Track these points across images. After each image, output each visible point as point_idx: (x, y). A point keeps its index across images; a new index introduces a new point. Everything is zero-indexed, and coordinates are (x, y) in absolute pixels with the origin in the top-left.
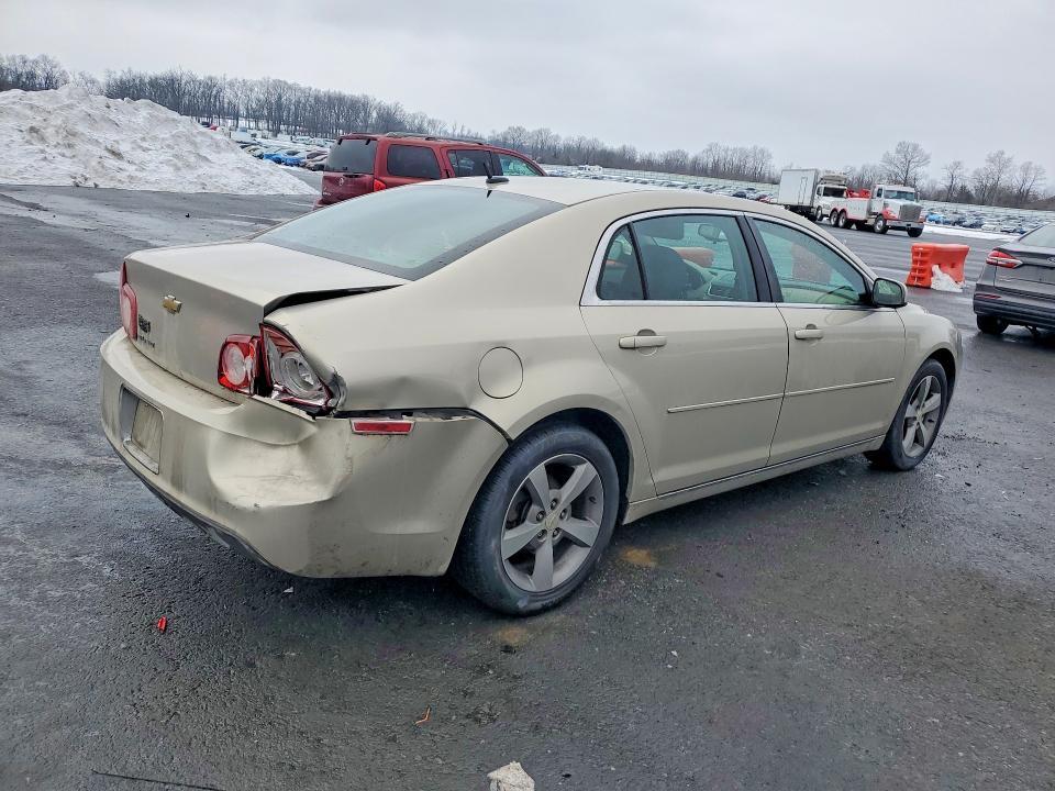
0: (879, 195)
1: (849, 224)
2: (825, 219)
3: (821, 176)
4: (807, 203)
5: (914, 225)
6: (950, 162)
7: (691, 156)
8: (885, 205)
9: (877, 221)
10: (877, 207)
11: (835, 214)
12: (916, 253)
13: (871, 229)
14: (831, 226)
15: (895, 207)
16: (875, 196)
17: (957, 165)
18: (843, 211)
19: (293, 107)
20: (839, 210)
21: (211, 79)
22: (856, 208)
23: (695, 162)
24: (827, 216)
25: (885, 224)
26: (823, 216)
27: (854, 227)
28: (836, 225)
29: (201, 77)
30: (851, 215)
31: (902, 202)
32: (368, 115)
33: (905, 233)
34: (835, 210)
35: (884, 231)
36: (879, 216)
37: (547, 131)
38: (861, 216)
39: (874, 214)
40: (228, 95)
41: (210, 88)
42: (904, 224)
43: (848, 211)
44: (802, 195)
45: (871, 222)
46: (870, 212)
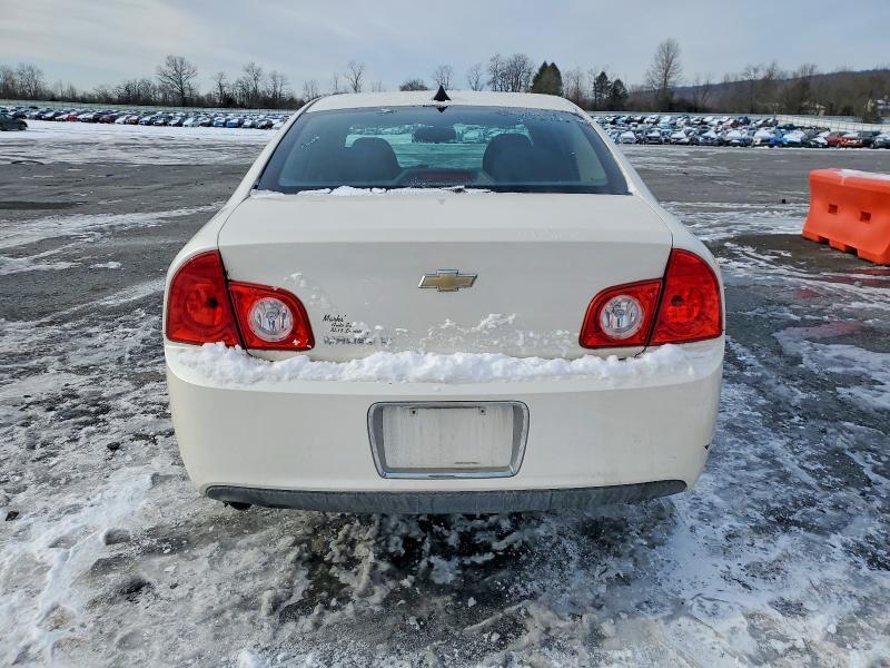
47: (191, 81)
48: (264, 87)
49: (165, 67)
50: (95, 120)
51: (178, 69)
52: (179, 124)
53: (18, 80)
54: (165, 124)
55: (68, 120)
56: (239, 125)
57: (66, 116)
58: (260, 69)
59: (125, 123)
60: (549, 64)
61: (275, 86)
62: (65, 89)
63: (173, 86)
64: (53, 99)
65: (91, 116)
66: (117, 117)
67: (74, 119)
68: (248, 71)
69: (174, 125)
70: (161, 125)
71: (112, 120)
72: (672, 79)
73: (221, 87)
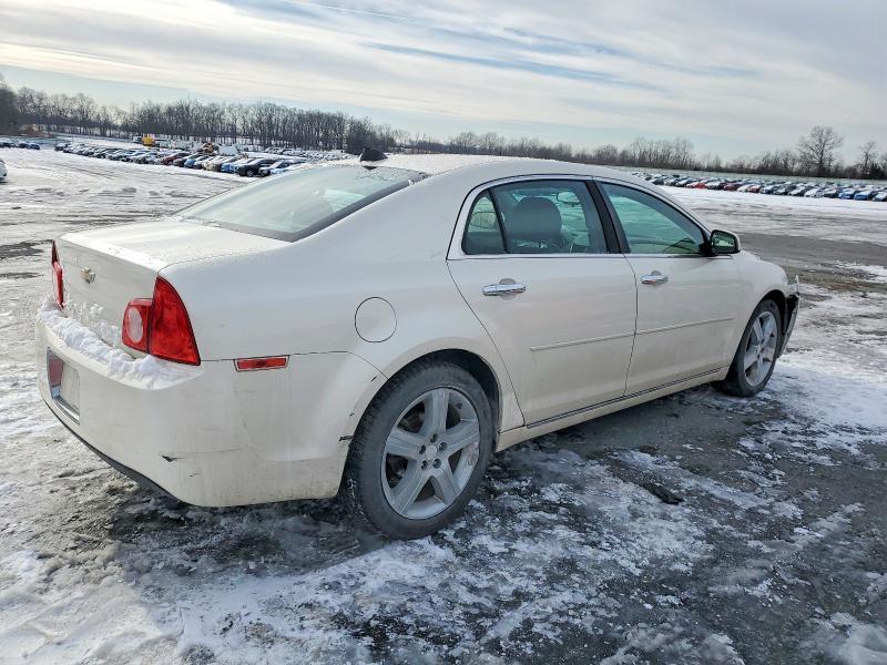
6: (864, 143)
7: (620, 151)
17: (871, 145)
19: (280, 124)
21: (213, 105)
23: (624, 153)
29: (205, 104)
32: (342, 129)
37: (495, 135)
40: (228, 118)
41: (212, 112)
47: (833, 151)
49: (808, 138)
50: (720, 188)
51: (823, 138)
52: (801, 194)
53: (674, 152)
54: (785, 194)
55: (697, 186)
56: (870, 197)
57: (696, 183)
59: (746, 191)
63: (811, 157)
64: (696, 169)
65: (717, 184)
66: (740, 186)
67: (701, 186)
69: (795, 195)
70: (781, 194)
71: (735, 188)
73: (867, 157)
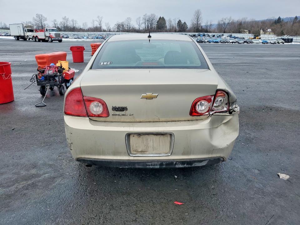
0: (47, 31)
1: (40, 40)
2: (31, 39)
3: (25, 25)
4: (22, 35)
5: (60, 39)
8: (50, 34)
9: (49, 39)
10: (48, 34)
11: (34, 38)
12: (92, 46)
13: (47, 41)
14: (34, 41)
15: (53, 34)
16: (46, 31)
18: (36, 36)
20: (35, 36)
22: (41, 35)
24: (31, 38)
25: (51, 39)
26: (30, 38)
27: (41, 41)
28: (36, 41)
30: (40, 37)
31: (54, 32)
33: (58, 41)
34: (33, 36)
35: (52, 41)
36: (49, 37)
38: (43, 37)
39: (47, 36)
42: (57, 39)
43: (38, 36)
44: (20, 32)
45: (47, 39)
46: (46, 36)
48: (70, 24)
58: (68, 18)
60: (162, 17)
61: (73, 24)
62: (3, 25)
68: (64, 19)
72: (199, 22)
